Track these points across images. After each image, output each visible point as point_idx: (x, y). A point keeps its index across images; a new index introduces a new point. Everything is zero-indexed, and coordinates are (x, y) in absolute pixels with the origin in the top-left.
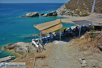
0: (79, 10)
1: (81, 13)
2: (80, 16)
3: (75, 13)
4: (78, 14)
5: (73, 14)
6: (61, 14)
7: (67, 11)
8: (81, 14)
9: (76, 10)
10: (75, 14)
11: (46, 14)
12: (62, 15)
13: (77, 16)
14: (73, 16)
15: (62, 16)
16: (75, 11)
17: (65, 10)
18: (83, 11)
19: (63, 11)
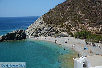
0: (70, 24)
1: (73, 29)
2: (72, 36)
3: (63, 31)
4: (68, 32)
5: (57, 32)
6: (34, 34)
7: (46, 28)
8: (73, 32)
9: (64, 24)
10: (62, 34)
11: (1, 37)
12: (35, 36)
13: (65, 36)
14: (57, 37)
15: (36, 38)
16: (62, 26)
17: (42, 26)
18: (78, 25)
19: (38, 27)
